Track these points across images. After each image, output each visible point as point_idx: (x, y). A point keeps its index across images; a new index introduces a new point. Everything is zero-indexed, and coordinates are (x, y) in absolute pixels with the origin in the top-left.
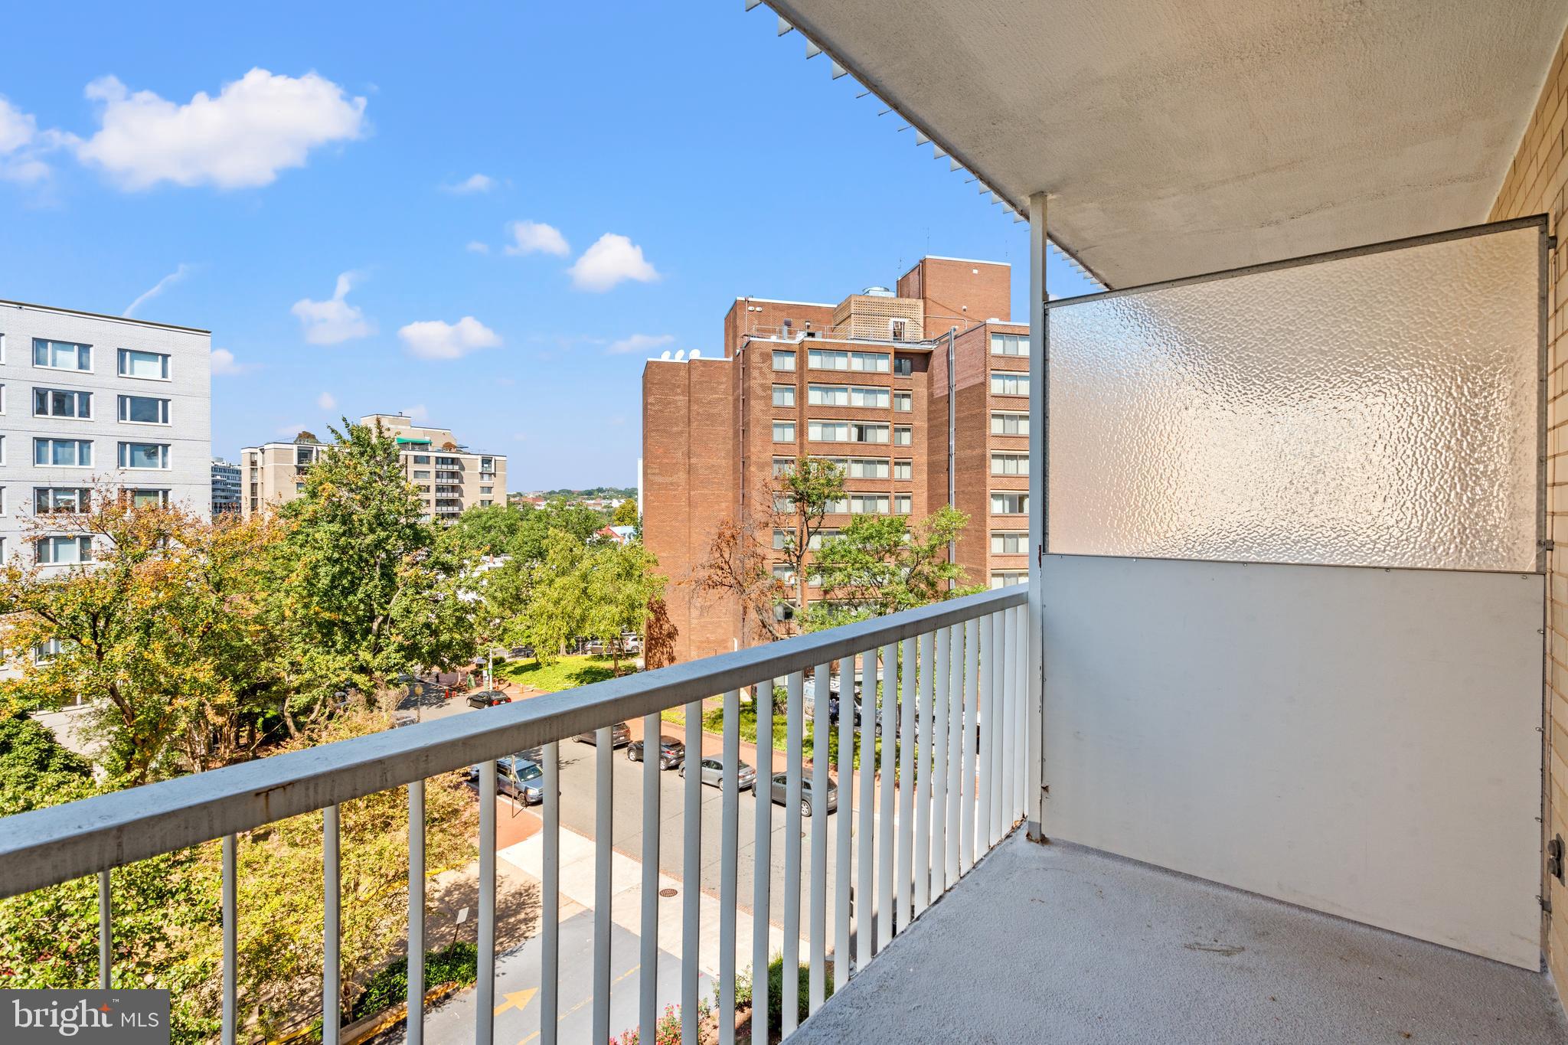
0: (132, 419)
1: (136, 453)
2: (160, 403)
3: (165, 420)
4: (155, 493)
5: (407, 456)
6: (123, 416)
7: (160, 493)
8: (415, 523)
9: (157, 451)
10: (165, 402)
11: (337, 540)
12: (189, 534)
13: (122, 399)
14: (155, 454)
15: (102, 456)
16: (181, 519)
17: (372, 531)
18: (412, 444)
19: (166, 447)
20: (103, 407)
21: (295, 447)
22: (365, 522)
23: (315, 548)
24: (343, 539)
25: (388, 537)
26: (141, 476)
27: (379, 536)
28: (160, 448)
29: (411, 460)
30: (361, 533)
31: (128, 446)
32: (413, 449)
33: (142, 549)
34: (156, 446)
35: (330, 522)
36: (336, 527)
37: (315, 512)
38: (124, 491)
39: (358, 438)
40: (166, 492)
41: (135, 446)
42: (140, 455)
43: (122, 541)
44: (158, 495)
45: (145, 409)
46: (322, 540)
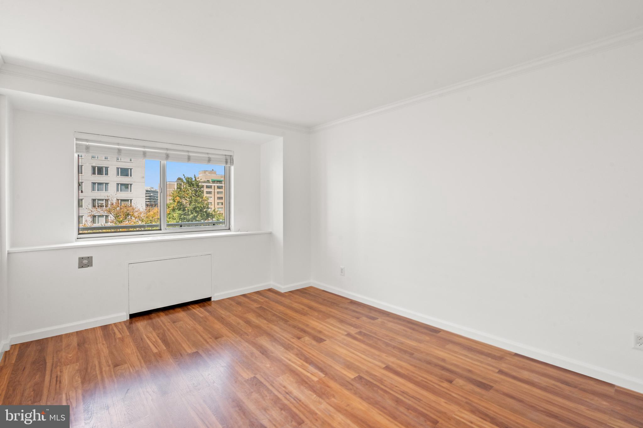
0: (121, 176)
1: (122, 187)
2: (129, 169)
3: (131, 176)
4: (128, 200)
5: (214, 186)
6: (118, 174)
7: (129, 200)
8: (207, 211)
9: (128, 186)
10: (131, 169)
11: (181, 216)
12: (136, 214)
13: (118, 168)
14: (128, 188)
15: (112, 188)
16: (134, 209)
17: (192, 213)
18: (217, 181)
19: (131, 185)
20: (112, 171)
21: (176, 183)
22: (190, 210)
23: (173, 219)
24: (182, 216)
25: (198, 215)
26: (123, 195)
27: (194, 215)
28: (129, 185)
29: (216, 187)
30: (188, 214)
31: (120, 184)
32: (217, 183)
33: (122, 219)
34: (128, 185)
35: (179, 210)
36: (180, 212)
37: (174, 207)
38: (118, 200)
39: (188, 181)
40: (131, 200)
41: (122, 184)
42: (123, 187)
43: (117, 217)
44: (129, 201)
45: (125, 172)
46: (176, 216)
